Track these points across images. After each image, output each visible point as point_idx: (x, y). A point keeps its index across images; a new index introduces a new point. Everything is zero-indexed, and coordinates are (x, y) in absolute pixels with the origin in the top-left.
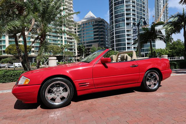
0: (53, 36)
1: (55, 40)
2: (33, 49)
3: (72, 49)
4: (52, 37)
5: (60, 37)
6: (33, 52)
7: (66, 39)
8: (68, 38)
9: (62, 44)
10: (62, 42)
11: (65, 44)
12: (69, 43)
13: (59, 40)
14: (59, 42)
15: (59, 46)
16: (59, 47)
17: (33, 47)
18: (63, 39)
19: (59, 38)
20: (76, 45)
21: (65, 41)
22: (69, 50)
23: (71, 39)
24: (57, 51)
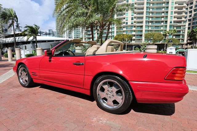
0: (156, 22)
1: (158, 27)
2: (134, 38)
3: (179, 35)
4: (154, 23)
5: (164, 22)
6: (134, 40)
7: (173, 23)
8: (174, 22)
9: (166, 30)
10: (166, 28)
11: (170, 30)
12: (175, 28)
13: (162, 26)
14: (162, 28)
15: (162, 33)
16: (160, 34)
17: (134, 36)
18: (168, 24)
19: (162, 24)
20: (187, 29)
21: (170, 26)
22: (174, 37)
23: (180, 22)
24: (157, 38)
